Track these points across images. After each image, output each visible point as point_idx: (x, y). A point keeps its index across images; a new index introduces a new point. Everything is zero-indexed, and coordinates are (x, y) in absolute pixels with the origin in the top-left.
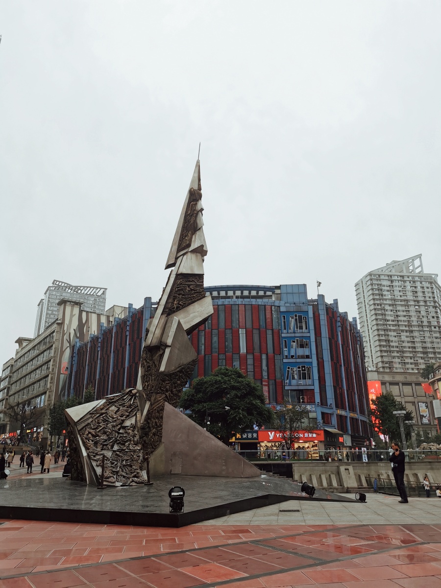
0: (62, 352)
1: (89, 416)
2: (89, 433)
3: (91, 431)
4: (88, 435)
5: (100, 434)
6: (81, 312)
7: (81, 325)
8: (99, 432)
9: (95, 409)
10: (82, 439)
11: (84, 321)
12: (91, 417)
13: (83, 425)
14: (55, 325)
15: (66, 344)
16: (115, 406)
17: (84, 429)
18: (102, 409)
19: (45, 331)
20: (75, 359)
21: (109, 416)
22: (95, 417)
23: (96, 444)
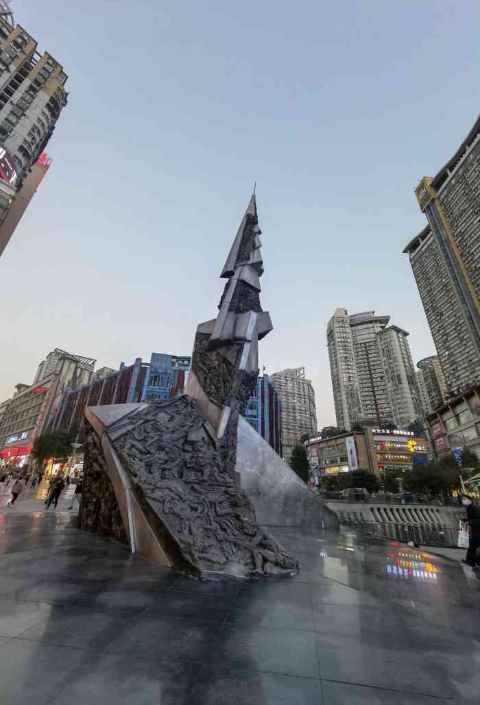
0: (55, 398)
1: (127, 421)
2: (133, 446)
3: (136, 443)
4: (130, 449)
5: (152, 451)
6: (76, 368)
7: (75, 378)
8: (150, 445)
9: (136, 412)
10: (120, 457)
11: (78, 375)
12: (132, 423)
13: (120, 433)
14: (53, 376)
15: (59, 391)
16: (166, 412)
17: (122, 439)
18: (146, 414)
19: (44, 378)
20: (66, 402)
21: (161, 424)
22: (139, 423)
23: (149, 466)
